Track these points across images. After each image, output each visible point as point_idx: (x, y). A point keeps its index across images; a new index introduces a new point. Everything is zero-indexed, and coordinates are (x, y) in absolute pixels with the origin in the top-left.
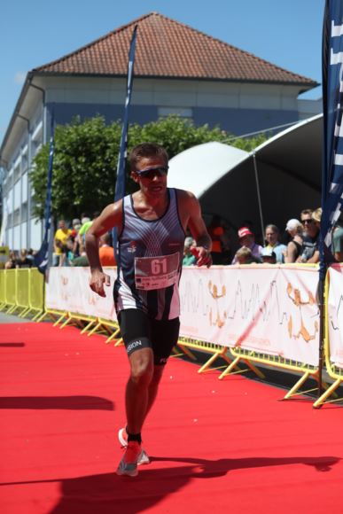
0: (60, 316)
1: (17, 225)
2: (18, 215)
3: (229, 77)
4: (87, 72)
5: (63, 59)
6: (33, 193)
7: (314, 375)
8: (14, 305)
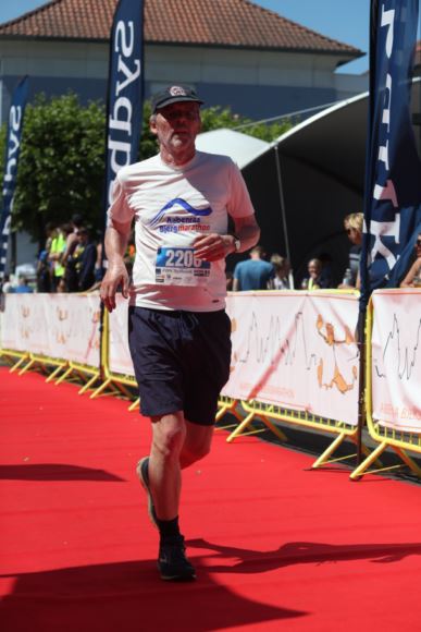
0: (18, 359)
3: (244, 43)
4: (56, 35)
5: (25, 18)
7: (351, 437)
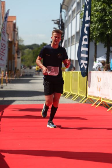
0: (96, 100)
1: (73, 45)
8: (69, 93)
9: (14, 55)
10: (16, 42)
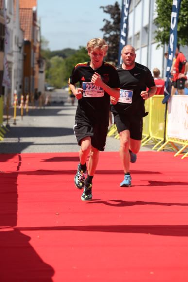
2: (138, 39)
6: (156, 15)
9: (33, 68)
10: (38, 45)
